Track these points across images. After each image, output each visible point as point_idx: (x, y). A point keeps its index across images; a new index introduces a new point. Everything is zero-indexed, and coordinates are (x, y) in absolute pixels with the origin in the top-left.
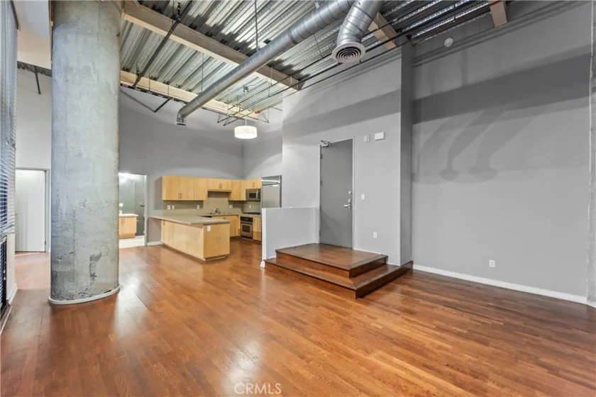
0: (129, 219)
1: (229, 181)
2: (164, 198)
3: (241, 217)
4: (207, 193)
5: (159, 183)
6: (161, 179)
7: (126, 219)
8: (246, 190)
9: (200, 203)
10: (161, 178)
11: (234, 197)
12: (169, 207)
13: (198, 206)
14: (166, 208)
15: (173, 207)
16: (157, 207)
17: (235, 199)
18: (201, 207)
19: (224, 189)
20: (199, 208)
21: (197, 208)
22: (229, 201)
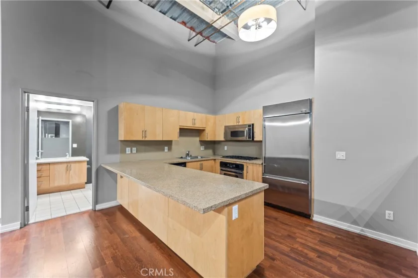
0: (77, 164)
1: (204, 115)
2: (122, 137)
3: (221, 163)
4: (178, 130)
5: (114, 114)
6: (116, 109)
7: (73, 165)
8: (226, 127)
9: (169, 143)
10: (117, 107)
11: (209, 137)
12: (128, 150)
13: (166, 148)
14: (125, 151)
15: (134, 149)
16: (111, 150)
17: (209, 139)
18: (170, 149)
19: (198, 125)
20: (167, 151)
21: (165, 151)
22: (201, 141)
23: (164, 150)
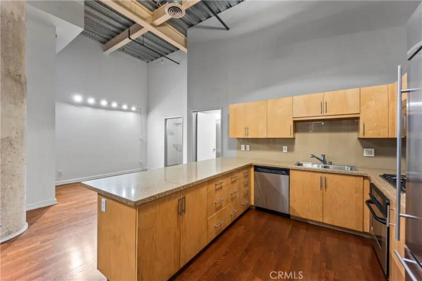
2: (230, 135)
4: (290, 124)
11: (367, 130)
12: (243, 146)
13: (285, 148)
14: (240, 148)
15: (248, 147)
16: (230, 147)
17: (369, 135)
18: (291, 150)
20: (286, 151)
21: (284, 151)
22: (361, 140)
23: (282, 150)
